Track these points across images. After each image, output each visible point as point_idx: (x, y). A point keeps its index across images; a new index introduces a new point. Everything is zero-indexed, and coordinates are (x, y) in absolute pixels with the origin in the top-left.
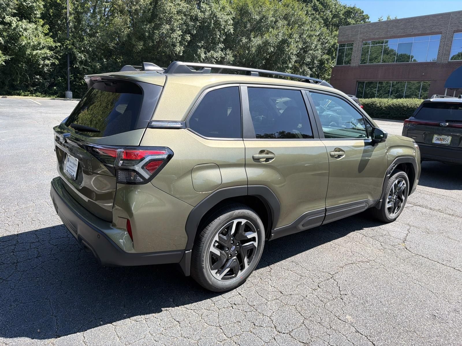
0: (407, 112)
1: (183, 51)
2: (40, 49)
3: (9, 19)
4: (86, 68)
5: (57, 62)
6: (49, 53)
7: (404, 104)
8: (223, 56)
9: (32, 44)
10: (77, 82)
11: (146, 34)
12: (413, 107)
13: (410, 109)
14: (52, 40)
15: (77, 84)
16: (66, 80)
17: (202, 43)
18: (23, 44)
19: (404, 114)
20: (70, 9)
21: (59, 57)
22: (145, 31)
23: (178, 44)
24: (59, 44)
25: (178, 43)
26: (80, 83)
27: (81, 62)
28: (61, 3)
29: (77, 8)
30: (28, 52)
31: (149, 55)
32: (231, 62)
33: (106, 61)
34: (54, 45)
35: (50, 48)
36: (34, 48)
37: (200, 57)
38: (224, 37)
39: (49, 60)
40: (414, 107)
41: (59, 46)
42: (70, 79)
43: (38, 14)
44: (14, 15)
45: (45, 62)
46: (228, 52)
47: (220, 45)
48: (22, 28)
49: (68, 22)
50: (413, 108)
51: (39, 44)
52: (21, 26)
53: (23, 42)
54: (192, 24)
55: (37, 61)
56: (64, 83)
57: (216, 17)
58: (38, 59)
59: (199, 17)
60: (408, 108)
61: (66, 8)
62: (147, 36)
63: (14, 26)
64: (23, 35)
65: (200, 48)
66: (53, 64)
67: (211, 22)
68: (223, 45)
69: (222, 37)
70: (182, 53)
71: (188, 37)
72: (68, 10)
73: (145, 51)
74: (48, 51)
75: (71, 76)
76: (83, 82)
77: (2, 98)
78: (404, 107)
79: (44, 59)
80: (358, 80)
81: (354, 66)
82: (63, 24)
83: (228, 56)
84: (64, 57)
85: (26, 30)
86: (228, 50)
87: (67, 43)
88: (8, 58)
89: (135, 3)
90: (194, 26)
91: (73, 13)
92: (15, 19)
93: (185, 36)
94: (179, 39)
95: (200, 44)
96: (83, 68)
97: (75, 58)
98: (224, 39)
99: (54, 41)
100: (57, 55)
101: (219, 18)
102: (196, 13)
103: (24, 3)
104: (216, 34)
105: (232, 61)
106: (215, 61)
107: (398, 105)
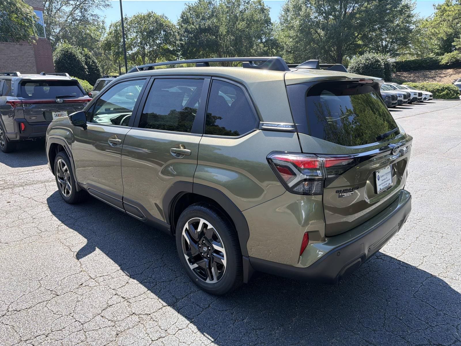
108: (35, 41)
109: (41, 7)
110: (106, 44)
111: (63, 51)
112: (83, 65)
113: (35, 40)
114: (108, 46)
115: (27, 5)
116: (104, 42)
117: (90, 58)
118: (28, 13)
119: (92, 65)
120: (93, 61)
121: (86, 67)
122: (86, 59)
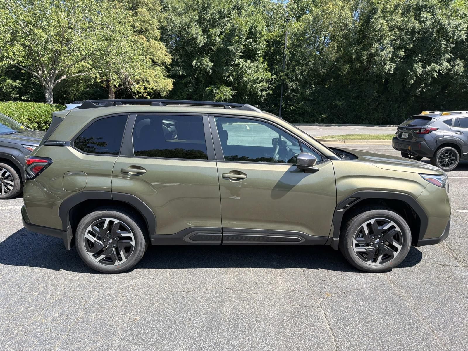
1: (394, 68)
2: (260, 83)
3: (238, 61)
4: (296, 95)
5: (271, 93)
6: (266, 85)
8: (450, 67)
9: (252, 79)
10: (288, 109)
11: (353, 56)
14: (270, 73)
15: (287, 110)
16: (278, 107)
17: (419, 56)
18: (246, 80)
20: (288, 44)
21: (274, 88)
22: (352, 54)
23: (388, 62)
24: (275, 76)
25: (388, 60)
26: (289, 109)
27: (293, 90)
28: (280, 40)
29: (293, 42)
30: (249, 86)
31: (358, 76)
32: (461, 74)
33: (314, 87)
34: (270, 78)
35: (268, 81)
36: (255, 82)
37: (417, 72)
38: (453, 46)
39: (266, 91)
41: (274, 78)
42: (282, 106)
43: (260, 53)
44: (241, 57)
45: (263, 93)
46: (458, 61)
47: (446, 56)
48: (246, 67)
49: (284, 56)
51: (258, 78)
52: (245, 65)
53: (246, 79)
54: (409, 38)
55: (257, 93)
56: (276, 110)
57: (441, 24)
58: (257, 91)
59: (417, 28)
61: (284, 44)
62: (354, 58)
63: (241, 67)
64: (246, 73)
65: (417, 62)
66: (269, 94)
67: (433, 32)
68: (451, 55)
69: (450, 46)
70: (393, 71)
71: (402, 53)
72: (285, 46)
73: (354, 74)
74: (264, 84)
75: (283, 104)
76: (292, 108)
77: (229, 124)
79: (262, 91)
82: (281, 58)
83: (457, 67)
84: (278, 87)
85: (249, 68)
86: (458, 60)
87: (280, 75)
88: (234, 92)
89: (343, 28)
90: (411, 40)
91: (290, 47)
92: (242, 60)
93: (398, 52)
94: (390, 56)
95: (417, 58)
96: (294, 95)
97: (287, 87)
98: (453, 48)
99: (272, 75)
100: (272, 86)
101: (444, 25)
102: (413, 25)
103: (250, 47)
104: (440, 44)
105: (461, 72)
106: (437, 74)
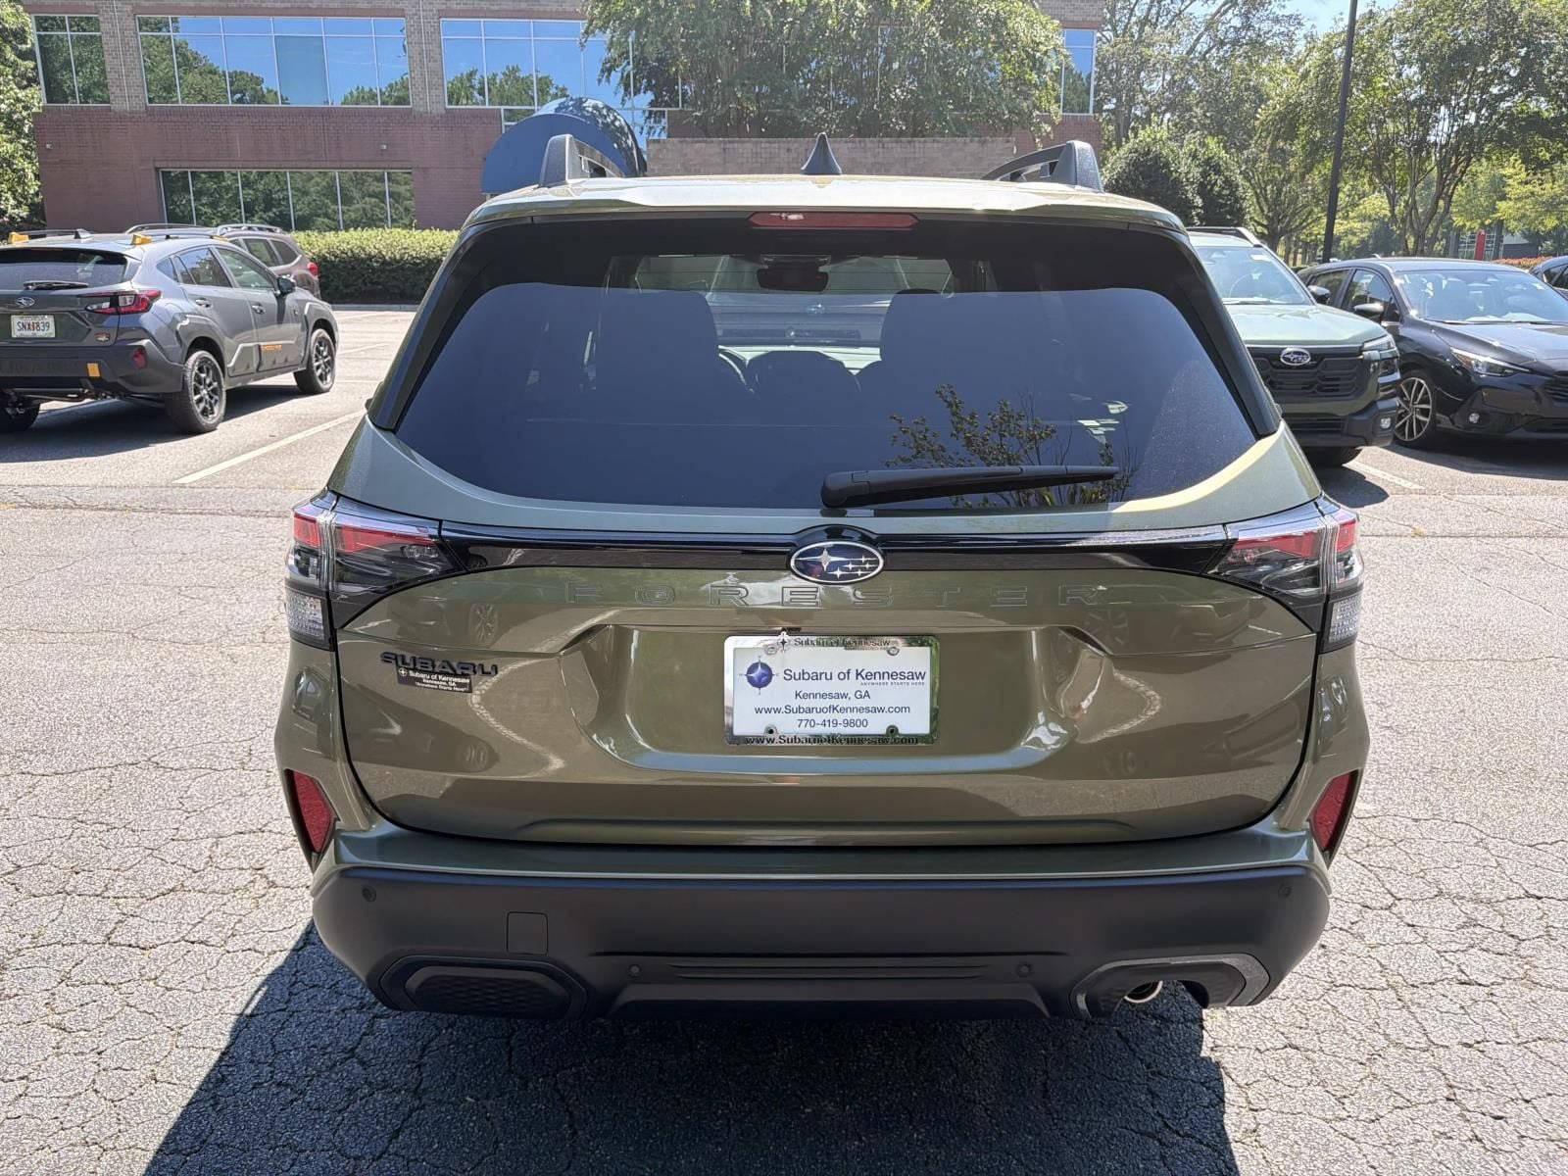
0: (383, 276)
7: (368, 250)
12: (398, 257)
13: (390, 264)
19: (378, 283)
40: (402, 259)
50: (398, 262)
60: (384, 263)
78: (370, 257)
80: (158, 165)
81: (126, 111)
107: (350, 254)
108: (1049, 129)
109: (1094, 19)
110: (1282, 117)
111: (1136, 151)
112: (1190, 195)
113: (1051, 123)
114: (1288, 122)
115: (1043, 18)
116: (1275, 108)
117: (1218, 172)
118: (1038, 44)
119: (1220, 195)
120: (1228, 182)
121: (1199, 201)
122: (1204, 174)
